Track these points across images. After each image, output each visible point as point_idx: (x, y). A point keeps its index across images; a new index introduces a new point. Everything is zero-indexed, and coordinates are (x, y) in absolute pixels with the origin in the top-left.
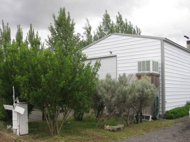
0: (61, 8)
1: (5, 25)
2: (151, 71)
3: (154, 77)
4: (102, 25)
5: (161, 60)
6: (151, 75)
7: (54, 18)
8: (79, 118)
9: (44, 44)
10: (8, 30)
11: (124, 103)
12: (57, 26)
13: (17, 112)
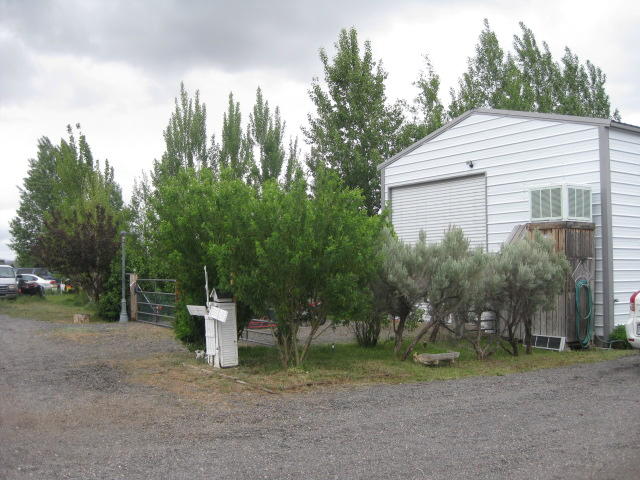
0: (344, 32)
1: (191, 96)
2: (565, 216)
3: (573, 232)
4: (475, 69)
5: (599, 185)
6: (566, 226)
7: (325, 62)
8: (368, 342)
9: (296, 142)
10: (197, 107)
11: (460, 300)
12: (334, 85)
13: (215, 320)
